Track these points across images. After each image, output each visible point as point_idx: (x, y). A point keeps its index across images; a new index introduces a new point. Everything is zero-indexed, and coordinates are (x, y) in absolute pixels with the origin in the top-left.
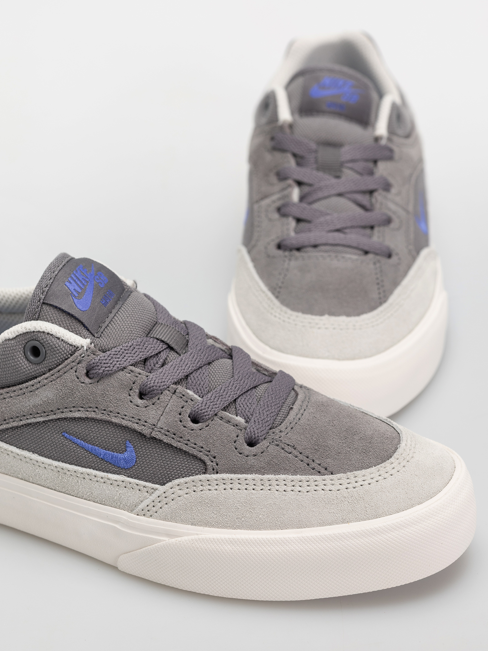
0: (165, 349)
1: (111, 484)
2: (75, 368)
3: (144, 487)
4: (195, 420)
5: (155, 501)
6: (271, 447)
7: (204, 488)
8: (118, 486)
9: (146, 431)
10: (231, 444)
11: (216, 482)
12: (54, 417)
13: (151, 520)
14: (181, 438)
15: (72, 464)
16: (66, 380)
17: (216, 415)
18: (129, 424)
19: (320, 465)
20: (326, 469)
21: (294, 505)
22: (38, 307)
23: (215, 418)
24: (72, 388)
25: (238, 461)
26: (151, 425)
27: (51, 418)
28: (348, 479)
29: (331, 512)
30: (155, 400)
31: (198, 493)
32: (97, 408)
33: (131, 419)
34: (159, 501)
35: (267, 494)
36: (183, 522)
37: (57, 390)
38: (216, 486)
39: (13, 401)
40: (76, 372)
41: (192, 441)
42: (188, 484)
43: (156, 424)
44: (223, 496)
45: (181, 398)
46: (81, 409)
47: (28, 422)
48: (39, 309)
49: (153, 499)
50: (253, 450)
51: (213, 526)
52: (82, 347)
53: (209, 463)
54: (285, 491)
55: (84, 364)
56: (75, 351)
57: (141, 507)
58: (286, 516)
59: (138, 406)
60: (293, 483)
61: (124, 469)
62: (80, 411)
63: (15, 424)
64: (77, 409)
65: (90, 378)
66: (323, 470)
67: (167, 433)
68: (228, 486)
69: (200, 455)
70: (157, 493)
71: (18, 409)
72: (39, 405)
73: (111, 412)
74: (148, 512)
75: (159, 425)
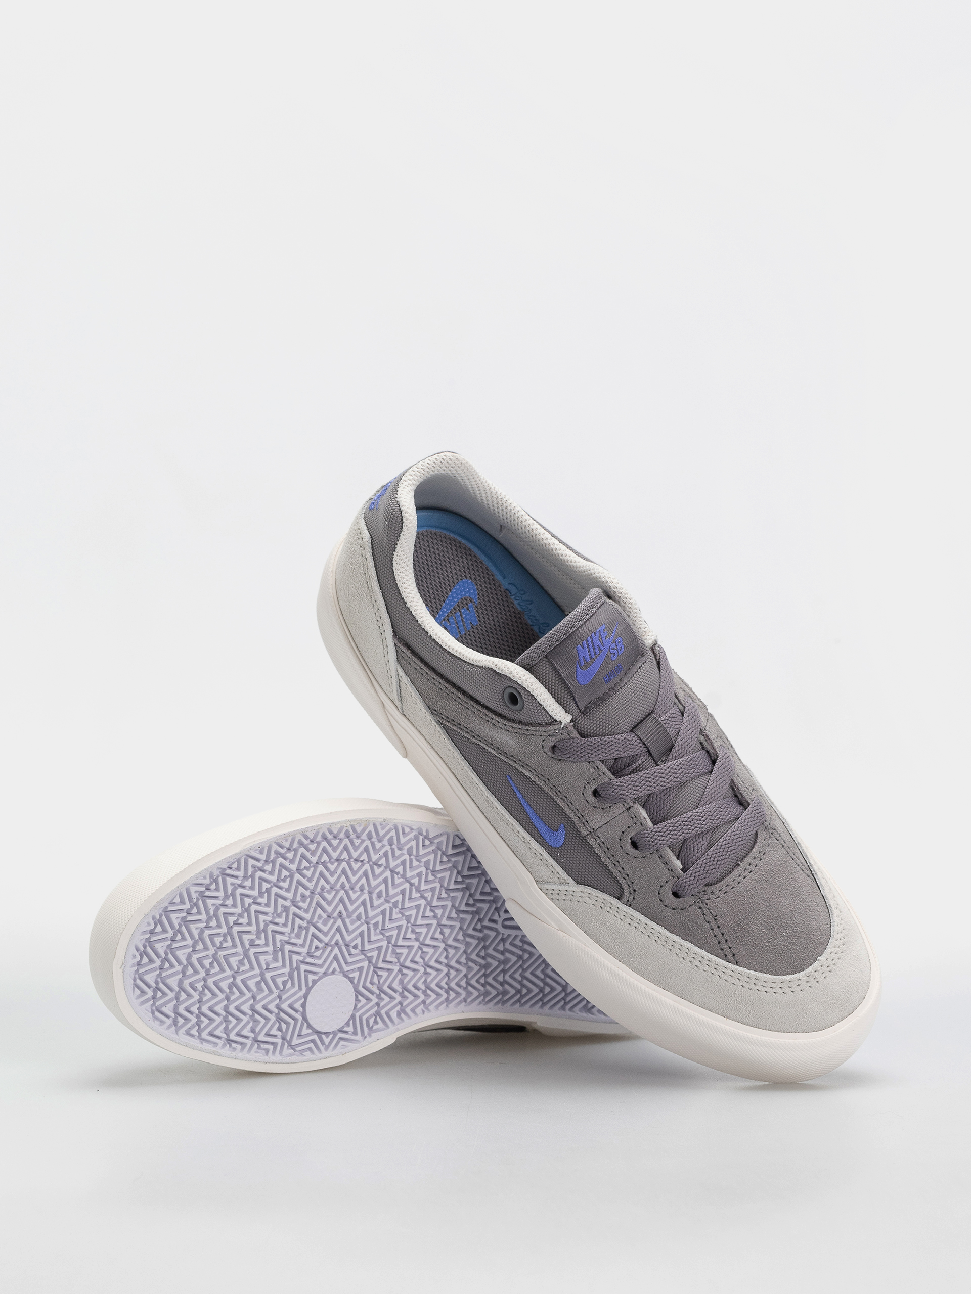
0: (644, 753)
1: (530, 848)
2: (543, 738)
3: (558, 873)
4: (635, 845)
5: (562, 892)
6: (695, 908)
7: (611, 912)
8: (535, 854)
9: (583, 832)
10: (656, 886)
11: (624, 914)
12: (506, 759)
13: (550, 902)
14: (613, 856)
15: (503, 806)
16: (531, 742)
17: (657, 850)
18: (571, 813)
19: (730, 948)
20: (733, 957)
23: (656, 852)
24: (534, 751)
25: (654, 906)
26: (590, 827)
27: (502, 757)
28: (748, 977)
29: (716, 999)
30: (606, 805)
31: (604, 912)
32: (548, 779)
33: (575, 810)
34: (565, 893)
35: (665, 952)
37: (519, 744)
38: (623, 917)
40: (543, 741)
41: (622, 864)
42: (599, 898)
43: (595, 829)
44: (625, 928)
45: (633, 817)
46: (533, 771)
47: (480, 743)
48: (539, 660)
49: (561, 888)
50: (674, 902)
52: (561, 723)
53: (626, 893)
54: (683, 959)
55: (554, 739)
56: (551, 724)
57: (547, 886)
59: (587, 802)
60: (694, 956)
61: (548, 844)
62: (531, 772)
63: (467, 736)
64: (530, 769)
65: (554, 753)
66: (730, 956)
67: (602, 844)
68: (634, 924)
69: (622, 881)
70: (568, 886)
72: (496, 740)
73: (559, 793)
74: (551, 895)
75: (597, 832)
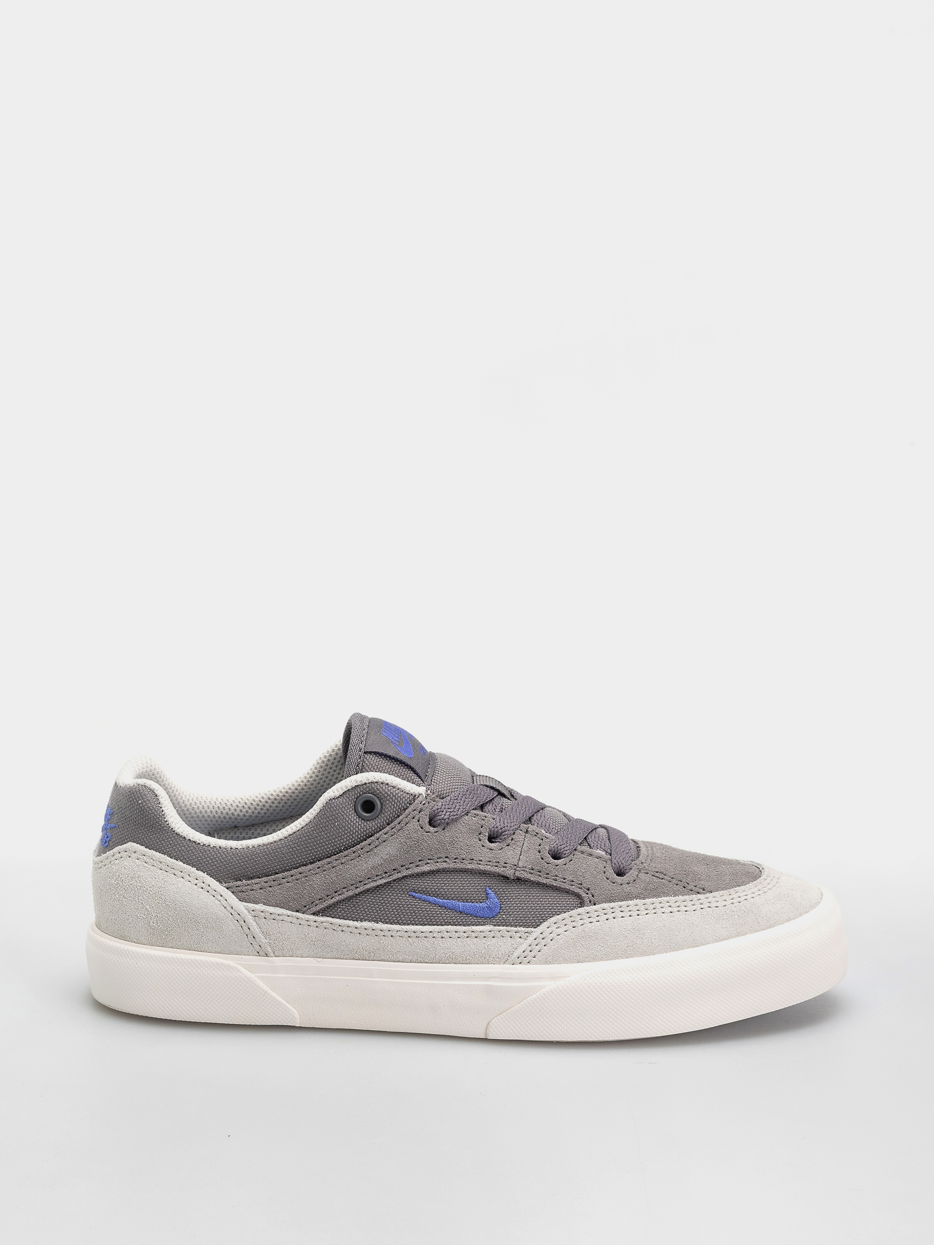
0: (497, 796)
1: (476, 937)
2: (417, 818)
3: (516, 932)
4: (556, 857)
5: (532, 945)
6: (640, 875)
7: (585, 921)
8: (485, 937)
9: (509, 873)
10: (601, 875)
11: (596, 914)
12: (400, 875)
13: (529, 966)
14: (548, 874)
15: (425, 925)
16: (409, 831)
17: (575, 850)
18: (488, 868)
19: (696, 886)
20: (704, 890)
21: (684, 925)
22: (360, 757)
23: (576, 852)
24: (418, 838)
25: (614, 890)
26: (512, 865)
27: (395, 877)
29: (723, 927)
30: (509, 841)
31: (579, 927)
32: (447, 857)
33: (488, 863)
34: (536, 943)
35: (654, 917)
36: (566, 961)
37: (400, 844)
38: (597, 917)
39: (346, 867)
40: (418, 821)
41: (561, 876)
42: (566, 920)
43: (516, 864)
44: (607, 926)
45: (536, 836)
46: (429, 861)
47: (366, 887)
48: (362, 758)
49: (530, 942)
50: (625, 879)
51: (602, 959)
52: (420, 794)
53: (584, 895)
54: (671, 912)
55: (427, 812)
56: (413, 800)
57: (516, 954)
58: (678, 937)
59: (492, 850)
60: (677, 904)
61: (489, 919)
62: (428, 863)
63: (351, 893)
64: (425, 862)
65: (434, 827)
66: (701, 891)
67: (532, 871)
68: (611, 916)
69: (573, 888)
70: (534, 935)
71: (352, 875)
72: (379, 866)
73: (464, 859)
74: (525, 959)
75: (521, 864)
